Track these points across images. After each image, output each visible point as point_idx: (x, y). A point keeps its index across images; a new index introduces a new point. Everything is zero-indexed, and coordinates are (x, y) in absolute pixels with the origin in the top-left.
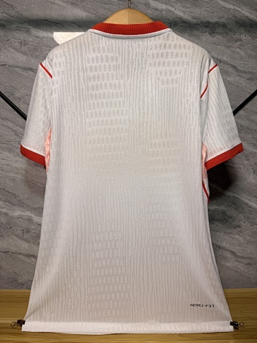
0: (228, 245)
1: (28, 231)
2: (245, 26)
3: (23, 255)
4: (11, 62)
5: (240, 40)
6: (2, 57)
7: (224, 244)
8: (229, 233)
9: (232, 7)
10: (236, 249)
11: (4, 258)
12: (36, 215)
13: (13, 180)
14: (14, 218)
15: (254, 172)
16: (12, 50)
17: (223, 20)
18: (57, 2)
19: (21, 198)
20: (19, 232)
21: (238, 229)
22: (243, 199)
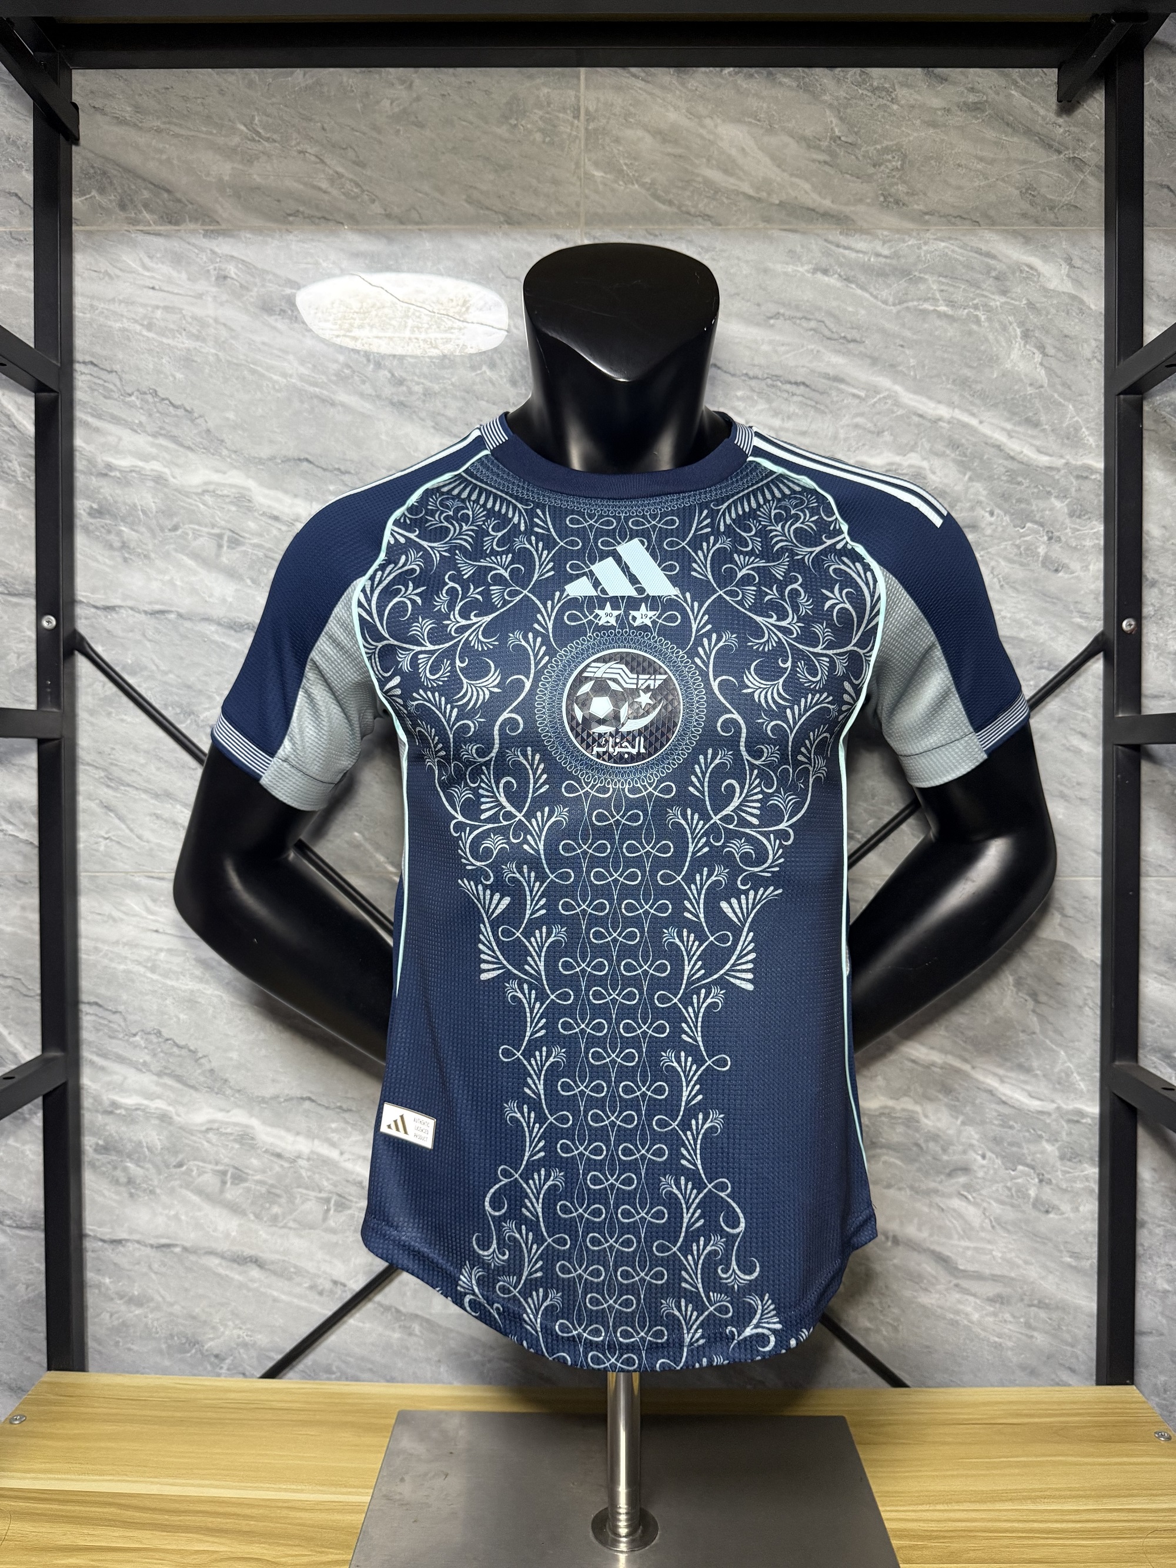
0: (924, 1234)
1: (239, 1177)
2: (991, 478)
3: (222, 1256)
4: (185, 603)
5: (974, 527)
6: (155, 585)
7: (911, 1231)
8: (929, 1193)
9: (944, 411)
10: (956, 1247)
11: (156, 1266)
12: (264, 1123)
13: (191, 1002)
14: (191, 1133)
15: (1019, 983)
16: (190, 562)
17: (913, 460)
18: (342, 397)
19: (214, 1064)
20: (209, 1180)
21: (962, 1179)
22: (979, 1075)
